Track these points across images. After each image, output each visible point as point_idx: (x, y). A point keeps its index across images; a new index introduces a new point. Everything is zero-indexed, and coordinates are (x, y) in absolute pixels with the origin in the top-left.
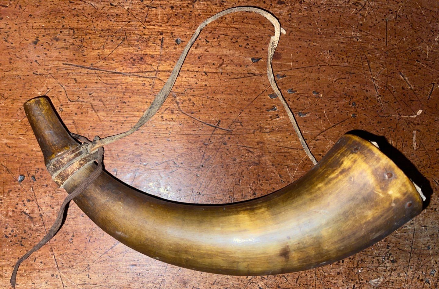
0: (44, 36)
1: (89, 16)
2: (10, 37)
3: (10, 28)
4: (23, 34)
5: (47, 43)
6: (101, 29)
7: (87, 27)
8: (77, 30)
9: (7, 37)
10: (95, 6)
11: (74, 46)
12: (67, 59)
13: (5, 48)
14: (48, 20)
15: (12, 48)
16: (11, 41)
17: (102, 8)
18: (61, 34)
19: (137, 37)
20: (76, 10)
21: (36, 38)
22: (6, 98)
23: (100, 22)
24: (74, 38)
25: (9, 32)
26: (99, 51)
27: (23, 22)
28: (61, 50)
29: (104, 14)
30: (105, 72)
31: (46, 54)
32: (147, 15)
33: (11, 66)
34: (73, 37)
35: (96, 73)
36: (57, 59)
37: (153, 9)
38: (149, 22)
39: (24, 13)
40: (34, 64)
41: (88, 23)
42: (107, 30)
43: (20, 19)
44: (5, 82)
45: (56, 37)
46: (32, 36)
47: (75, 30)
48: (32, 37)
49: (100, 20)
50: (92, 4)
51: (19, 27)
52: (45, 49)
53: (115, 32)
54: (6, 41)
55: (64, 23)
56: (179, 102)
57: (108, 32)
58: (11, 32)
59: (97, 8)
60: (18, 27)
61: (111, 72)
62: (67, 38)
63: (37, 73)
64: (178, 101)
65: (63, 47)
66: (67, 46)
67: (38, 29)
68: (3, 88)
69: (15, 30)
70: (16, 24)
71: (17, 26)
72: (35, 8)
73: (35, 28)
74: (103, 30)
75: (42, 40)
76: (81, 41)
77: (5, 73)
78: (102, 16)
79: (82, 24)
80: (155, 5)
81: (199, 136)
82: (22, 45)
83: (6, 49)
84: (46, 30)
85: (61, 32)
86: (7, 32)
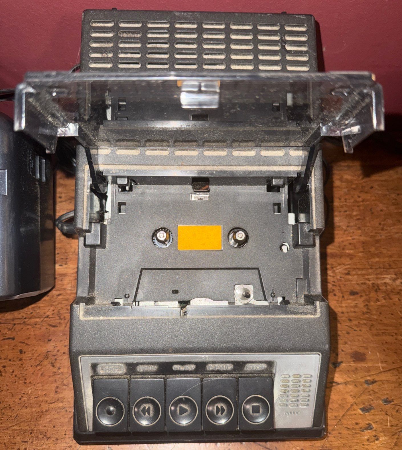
3: (58, 351)
16: (58, 365)
22: (49, 438)
44: (48, 417)
68: (47, 425)
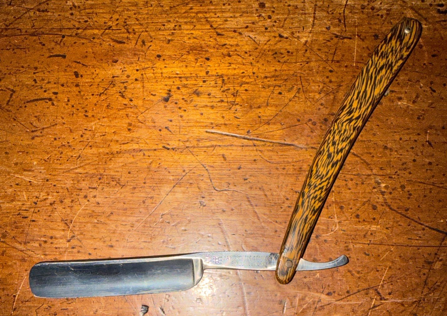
0: (178, 88)
1: (247, 55)
2: (129, 90)
4: (148, 85)
5: (183, 99)
6: (263, 76)
7: (243, 73)
8: (229, 78)
9: (124, 90)
10: (256, 40)
11: (223, 104)
12: (212, 124)
13: (121, 108)
14: (184, 64)
15: (131, 108)
17: (265, 42)
18: (204, 85)
19: (319, 86)
20: (226, 46)
21: (167, 92)
23: (263, 65)
24: (223, 91)
25: (127, 82)
26: (260, 110)
27: (147, 66)
28: (204, 110)
29: (269, 51)
30: (268, 144)
31: (181, 117)
32: (336, 50)
33: (130, 135)
34: (222, 89)
35: (255, 146)
36: (197, 124)
37: (345, 40)
38: (338, 62)
39: (148, 52)
40: (164, 132)
41: (244, 66)
42: (273, 76)
43: (143, 62)
45: (197, 90)
46: (161, 89)
47: (225, 78)
48: (161, 91)
49: (263, 62)
50: (251, 36)
51: (142, 75)
52: (180, 108)
53: (286, 80)
54: (123, 97)
55: (209, 68)
56: (384, 192)
57: (275, 80)
58: (130, 82)
59: (258, 42)
60: (140, 76)
61: (279, 143)
62: (214, 91)
63: (168, 147)
64: (383, 190)
65: (206, 106)
66: (212, 104)
67: (170, 78)
69: (136, 80)
70: (137, 70)
71: (138, 72)
72: (165, 45)
73: (166, 77)
74: (266, 77)
75: (176, 96)
76: (234, 96)
77: (122, 146)
78: (265, 55)
79: (235, 69)
80: (348, 35)
81: (419, 247)
82: (147, 102)
83: (123, 109)
84: (183, 79)
85: (204, 81)
86: (123, 83)
